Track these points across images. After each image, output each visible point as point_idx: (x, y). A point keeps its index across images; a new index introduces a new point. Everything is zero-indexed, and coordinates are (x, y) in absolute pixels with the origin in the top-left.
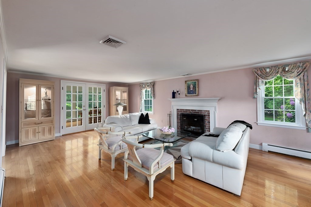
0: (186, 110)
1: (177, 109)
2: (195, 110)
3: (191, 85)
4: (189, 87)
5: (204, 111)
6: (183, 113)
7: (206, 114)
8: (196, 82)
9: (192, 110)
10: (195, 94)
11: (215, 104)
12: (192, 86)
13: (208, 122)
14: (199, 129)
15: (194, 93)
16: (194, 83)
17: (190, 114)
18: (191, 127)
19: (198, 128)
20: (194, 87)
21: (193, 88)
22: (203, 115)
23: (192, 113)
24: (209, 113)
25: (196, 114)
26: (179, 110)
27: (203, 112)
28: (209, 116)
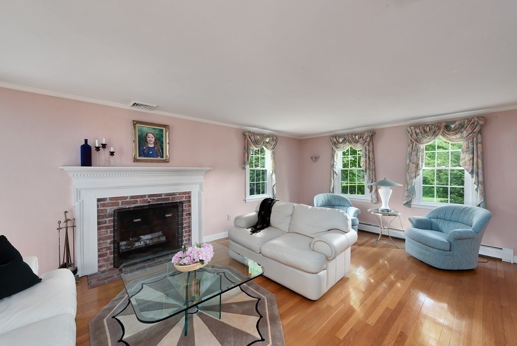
0: (132, 197)
1: (99, 200)
2: (160, 195)
3: (151, 135)
4: (142, 140)
5: (180, 194)
6: (120, 206)
7: (184, 199)
8: (162, 130)
9: (150, 196)
10: (159, 158)
11: (200, 178)
12: (151, 139)
13: (186, 215)
14: (159, 237)
15: (158, 156)
16: (157, 132)
17: (144, 206)
18: (142, 237)
19: (157, 234)
20: (159, 141)
21: (155, 143)
22: (177, 202)
23: (151, 203)
24: (190, 197)
25: (162, 204)
26: (108, 201)
27: (178, 195)
28: (190, 201)
